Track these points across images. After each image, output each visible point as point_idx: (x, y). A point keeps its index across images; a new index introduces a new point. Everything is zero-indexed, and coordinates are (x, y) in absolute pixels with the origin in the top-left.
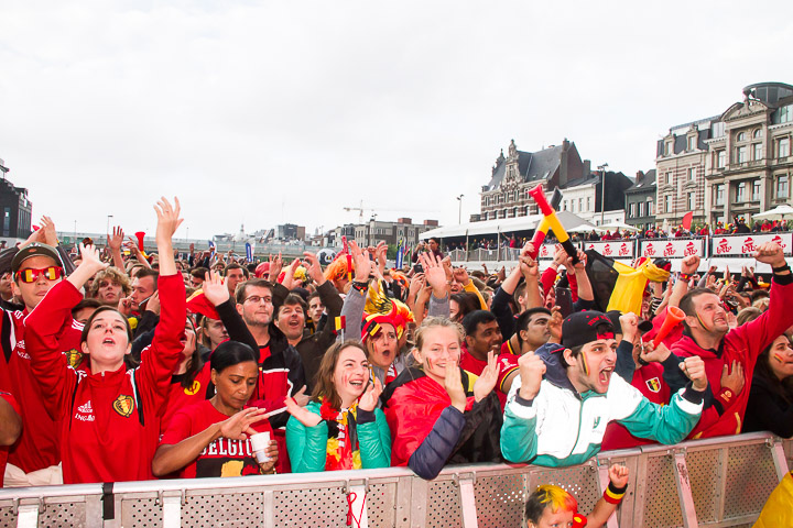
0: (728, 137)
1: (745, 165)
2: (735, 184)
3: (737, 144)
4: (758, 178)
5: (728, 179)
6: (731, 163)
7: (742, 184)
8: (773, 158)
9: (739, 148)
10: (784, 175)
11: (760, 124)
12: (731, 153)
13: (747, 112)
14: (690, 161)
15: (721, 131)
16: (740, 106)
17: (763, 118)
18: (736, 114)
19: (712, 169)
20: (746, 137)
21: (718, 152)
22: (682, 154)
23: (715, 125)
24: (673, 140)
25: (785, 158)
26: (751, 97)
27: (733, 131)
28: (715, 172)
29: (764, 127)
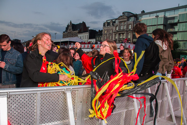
0: (119, 23)
1: (122, 30)
2: (120, 34)
3: (121, 25)
4: (124, 33)
5: (118, 33)
6: (119, 29)
7: (121, 34)
8: (128, 29)
9: (121, 26)
10: (130, 33)
11: (125, 21)
12: (119, 27)
13: (123, 18)
14: (110, 28)
15: (117, 22)
16: (121, 16)
17: (126, 20)
18: (121, 18)
19: (115, 30)
20: (122, 23)
21: (117, 26)
22: (109, 26)
23: (116, 20)
24: (107, 23)
25: (130, 29)
26: (124, 15)
27: (120, 22)
28: (116, 31)
29: (126, 22)
